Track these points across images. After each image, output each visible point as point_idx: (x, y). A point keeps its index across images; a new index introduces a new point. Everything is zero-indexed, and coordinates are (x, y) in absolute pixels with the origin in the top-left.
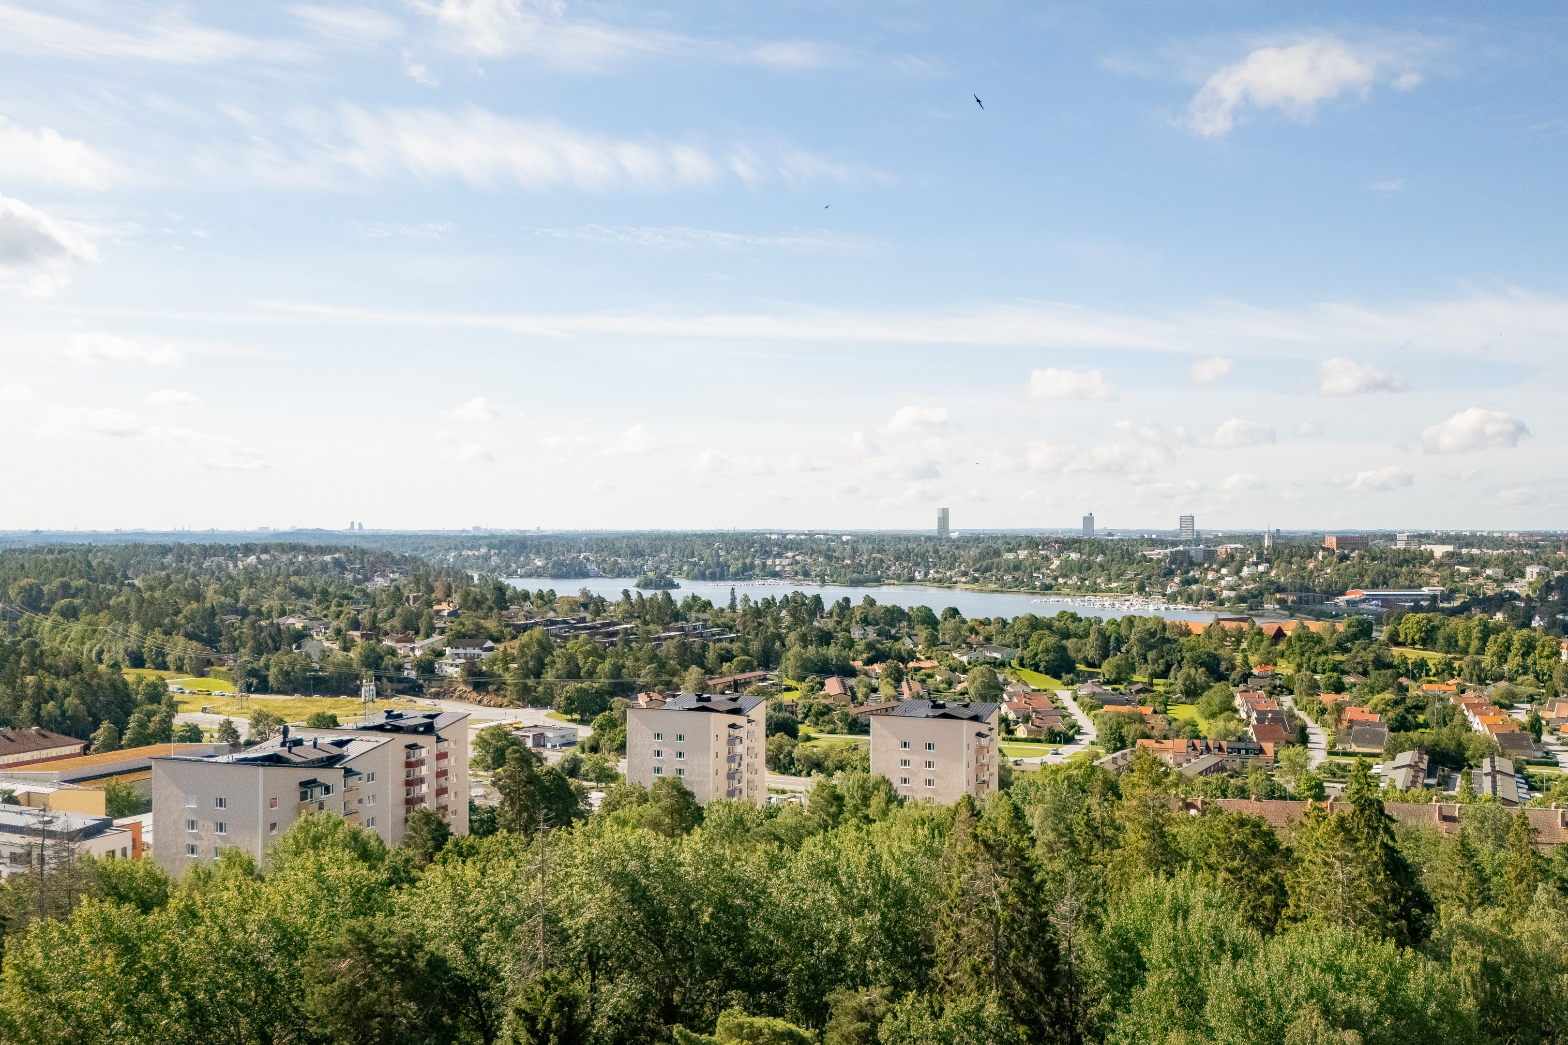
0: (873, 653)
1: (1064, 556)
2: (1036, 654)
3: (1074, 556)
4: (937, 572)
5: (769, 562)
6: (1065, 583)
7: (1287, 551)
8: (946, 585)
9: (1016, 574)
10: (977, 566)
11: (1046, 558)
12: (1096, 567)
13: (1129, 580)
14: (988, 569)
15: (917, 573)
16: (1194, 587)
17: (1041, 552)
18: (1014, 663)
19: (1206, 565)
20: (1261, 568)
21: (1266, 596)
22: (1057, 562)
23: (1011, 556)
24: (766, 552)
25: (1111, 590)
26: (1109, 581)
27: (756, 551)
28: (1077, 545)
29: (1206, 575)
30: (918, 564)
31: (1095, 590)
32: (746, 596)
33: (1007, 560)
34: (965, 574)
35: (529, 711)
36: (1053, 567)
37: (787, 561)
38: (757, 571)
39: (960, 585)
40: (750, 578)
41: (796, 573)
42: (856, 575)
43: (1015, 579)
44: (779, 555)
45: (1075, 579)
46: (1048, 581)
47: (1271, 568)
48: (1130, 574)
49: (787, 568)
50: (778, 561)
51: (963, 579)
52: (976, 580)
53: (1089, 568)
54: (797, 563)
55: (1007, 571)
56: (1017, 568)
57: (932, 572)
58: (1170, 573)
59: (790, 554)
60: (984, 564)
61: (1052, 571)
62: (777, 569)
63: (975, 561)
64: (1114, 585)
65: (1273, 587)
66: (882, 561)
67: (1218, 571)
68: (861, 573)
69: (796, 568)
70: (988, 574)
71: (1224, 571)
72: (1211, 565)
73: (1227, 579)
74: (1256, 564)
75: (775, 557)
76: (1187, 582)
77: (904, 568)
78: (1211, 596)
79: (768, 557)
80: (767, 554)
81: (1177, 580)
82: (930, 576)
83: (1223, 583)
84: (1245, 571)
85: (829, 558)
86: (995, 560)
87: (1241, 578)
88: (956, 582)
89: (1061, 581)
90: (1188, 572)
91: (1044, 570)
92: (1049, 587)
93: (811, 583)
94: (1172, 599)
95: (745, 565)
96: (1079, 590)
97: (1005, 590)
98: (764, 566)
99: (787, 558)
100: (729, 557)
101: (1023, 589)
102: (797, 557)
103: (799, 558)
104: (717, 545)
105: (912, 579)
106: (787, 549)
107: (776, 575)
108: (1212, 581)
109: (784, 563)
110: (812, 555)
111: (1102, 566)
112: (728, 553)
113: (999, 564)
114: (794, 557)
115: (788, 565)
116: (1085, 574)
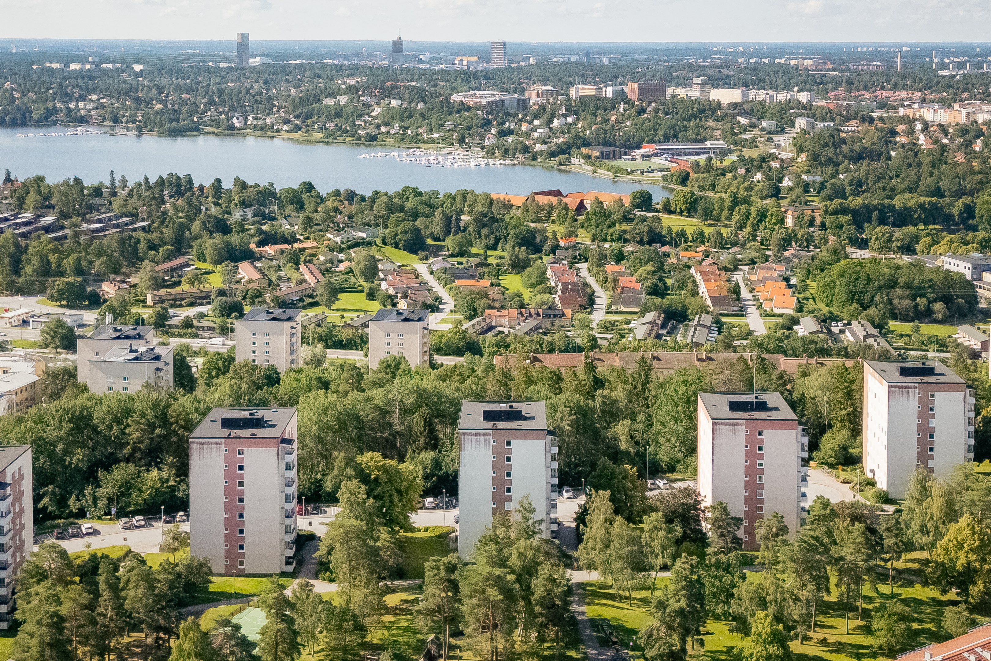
1: (384, 102)
2: (396, 235)
3: (394, 103)
4: (256, 118)
5: (72, 106)
6: (388, 132)
7: (592, 104)
8: (268, 133)
9: (337, 121)
10: (298, 112)
11: (368, 106)
12: (417, 116)
13: (449, 130)
14: (308, 116)
15: (235, 119)
16: (510, 139)
17: (362, 98)
18: (378, 241)
19: (520, 116)
20: (570, 120)
21: (574, 150)
22: (377, 110)
23: (331, 102)
24: (67, 94)
25: (433, 141)
26: (431, 131)
27: (56, 93)
28: (396, 91)
29: (520, 126)
30: (235, 110)
31: (417, 140)
32: (123, 177)
33: (327, 107)
34: (287, 122)
35: (19, 299)
36: (374, 114)
37: (92, 105)
38: (61, 116)
39: (284, 134)
41: (104, 119)
42: (172, 124)
43: (338, 128)
44: (82, 98)
45: (397, 127)
46: (372, 130)
47: (578, 119)
48: (450, 125)
49: (93, 113)
50: (81, 105)
51: (285, 127)
52: (298, 128)
53: (410, 117)
54: (103, 106)
55: (329, 118)
56: (338, 115)
57: (250, 117)
58: (488, 123)
59: (94, 97)
60: (305, 110)
61: (374, 118)
62: (83, 112)
63: (295, 106)
64: (436, 135)
65: (579, 142)
67: (531, 122)
68: (177, 121)
69: (104, 112)
70: (309, 121)
71: (536, 122)
72: (525, 116)
73: (539, 130)
74: (565, 116)
75: (78, 100)
76: (503, 134)
77: (221, 113)
78: (526, 150)
79: (70, 101)
80: (69, 97)
81: (494, 131)
82: (248, 123)
83: (536, 135)
84: (556, 123)
86: (316, 106)
87: (551, 129)
88: (278, 131)
90: (503, 123)
91: (365, 118)
92: (373, 138)
93: (125, 132)
94: (490, 152)
95: (47, 109)
96: (402, 140)
97: (330, 140)
98: (69, 110)
99: (91, 101)
100: (26, 99)
101: (348, 139)
102: (102, 101)
103: (104, 101)
104: (7, 85)
105: (232, 127)
106: (89, 91)
107: (82, 121)
108: (526, 133)
109: (88, 107)
110: (118, 99)
111: (422, 115)
112: (24, 95)
113: (320, 110)
114: (98, 100)
115: (93, 109)
116: (407, 123)
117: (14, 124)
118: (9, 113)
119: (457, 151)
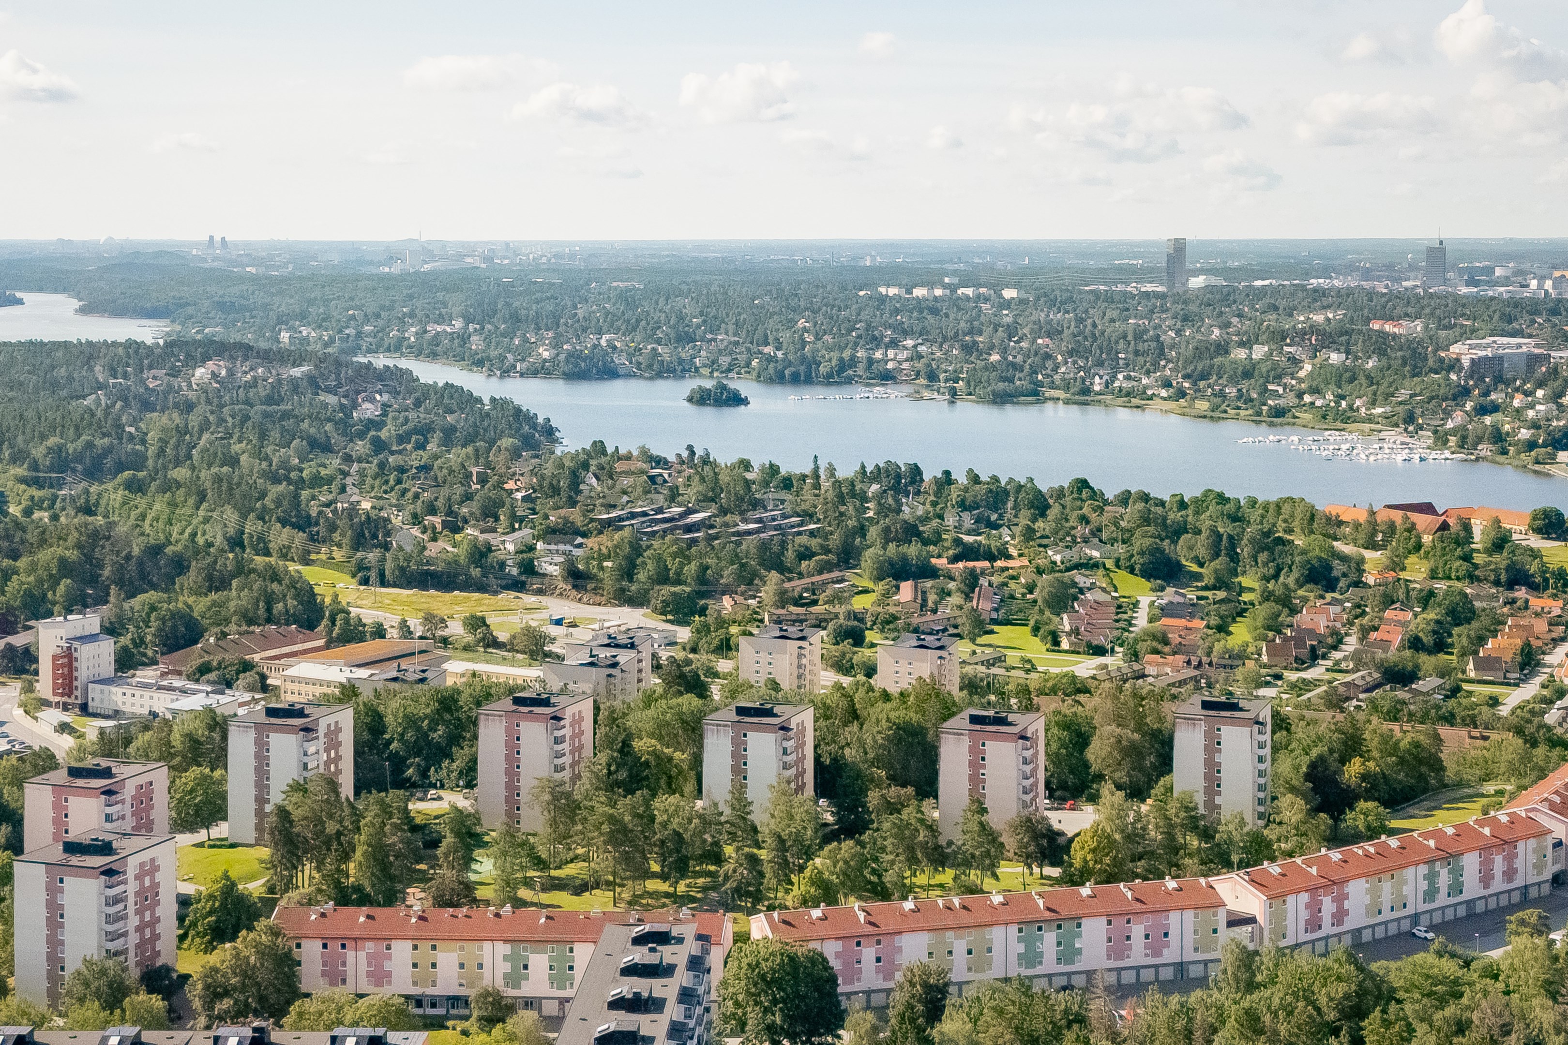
0: (959, 550)
1: (1321, 355)
3: (1335, 358)
4: (1128, 378)
5: (878, 355)
6: (1313, 403)
8: (1135, 401)
9: (1244, 385)
10: (1189, 371)
11: (1295, 361)
12: (1362, 380)
13: (1401, 403)
14: (1204, 376)
15: (1097, 378)
16: (1488, 419)
17: (1287, 349)
19: (1518, 383)
22: (1308, 367)
23: (1241, 354)
24: (874, 338)
25: (1370, 419)
26: (1373, 403)
27: (859, 337)
28: (1344, 338)
29: (1512, 398)
30: (1100, 364)
31: (1350, 417)
33: (1235, 362)
34: (1167, 384)
36: (1302, 374)
37: (903, 355)
38: (860, 370)
39: (1157, 403)
40: (849, 381)
41: (918, 374)
42: (1001, 386)
43: (1240, 395)
44: (894, 344)
45: (1330, 396)
46: (1290, 400)
48: (1403, 394)
49: (905, 365)
50: (891, 353)
51: (1164, 393)
52: (1182, 394)
53: (1352, 379)
54: (920, 357)
55: (1233, 380)
56: (1247, 374)
57: (1120, 376)
58: (1466, 392)
59: (910, 343)
60: (1201, 367)
61: (1301, 381)
62: (890, 365)
63: (1188, 362)
64: (1378, 410)
66: (1048, 356)
67: (1530, 394)
68: (1011, 380)
69: (919, 365)
70: (1202, 384)
71: (1540, 393)
72: (1524, 383)
73: (1538, 407)
75: (887, 347)
76: (1482, 410)
77: (1080, 368)
78: (1500, 437)
79: (878, 347)
80: (876, 341)
81: (1469, 406)
82: (1117, 384)
83: (1531, 414)
85: (969, 349)
86: (1218, 360)
88: (1150, 398)
89: (1307, 398)
90: (1486, 394)
91: (1287, 380)
92: (1279, 412)
93: (935, 395)
94: (1441, 440)
95: (841, 360)
96: (1324, 417)
97: (1217, 414)
98: (871, 362)
99: (905, 348)
100: (819, 344)
101: (1243, 413)
102: (919, 349)
103: (922, 349)
104: (801, 323)
105: (1086, 391)
106: (906, 333)
107: (887, 377)
108: (1517, 411)
109: (900, 357)
110: (941, 345)
111: (1369, 377)
112: (818, 338)
113: (1221, 367)
114: (915, 346)
115: (906, 360)
116: (1347, 388)
117: (796, 380)
118: (790, 364)
119: (1394, 436)
